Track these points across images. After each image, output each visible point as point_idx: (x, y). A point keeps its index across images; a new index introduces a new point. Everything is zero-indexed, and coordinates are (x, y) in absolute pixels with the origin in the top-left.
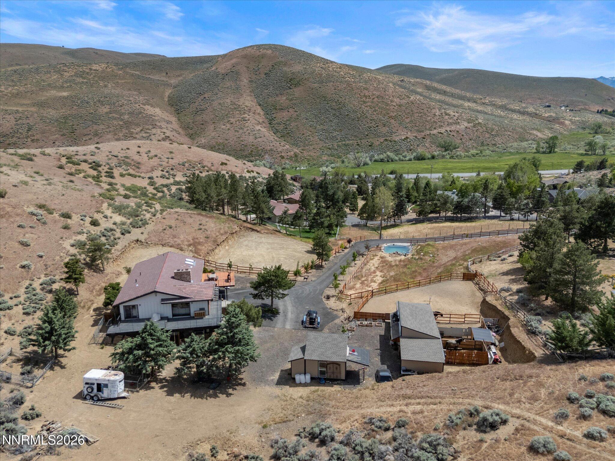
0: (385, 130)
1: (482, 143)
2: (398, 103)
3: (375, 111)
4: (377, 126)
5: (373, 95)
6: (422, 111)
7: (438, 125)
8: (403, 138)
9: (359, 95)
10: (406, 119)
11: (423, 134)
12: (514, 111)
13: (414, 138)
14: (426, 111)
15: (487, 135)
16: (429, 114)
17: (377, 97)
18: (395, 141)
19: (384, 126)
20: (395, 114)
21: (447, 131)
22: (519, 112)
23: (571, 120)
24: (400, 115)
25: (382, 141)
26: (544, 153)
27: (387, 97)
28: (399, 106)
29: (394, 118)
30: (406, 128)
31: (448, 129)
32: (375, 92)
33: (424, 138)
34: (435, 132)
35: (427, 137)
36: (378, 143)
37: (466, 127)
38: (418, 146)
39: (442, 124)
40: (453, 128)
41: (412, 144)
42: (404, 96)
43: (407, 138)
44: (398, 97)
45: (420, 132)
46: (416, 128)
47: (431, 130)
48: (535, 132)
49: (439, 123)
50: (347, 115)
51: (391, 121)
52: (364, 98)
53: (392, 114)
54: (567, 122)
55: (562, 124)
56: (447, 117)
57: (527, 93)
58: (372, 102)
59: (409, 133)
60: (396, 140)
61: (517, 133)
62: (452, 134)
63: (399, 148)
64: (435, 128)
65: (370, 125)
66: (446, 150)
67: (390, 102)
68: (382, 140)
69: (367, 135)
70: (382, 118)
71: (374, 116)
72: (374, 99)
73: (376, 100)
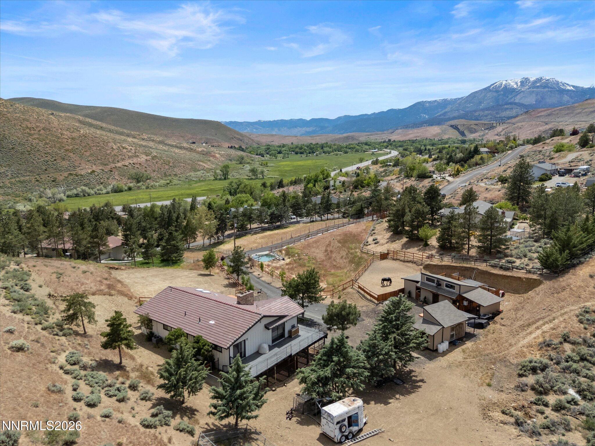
0: (65, 164)
1: (165, 173)
2: (69, 136)
3: (46, 144)
4: (55, 160)
5: (37, 127)
6: (98, 145)
7: (119, 158)
8: (89, 171)
9: (20, 127)
10: (85, 153)
11: (109, 167)
12: (172, 146)
13: (101, 171)
14: (102, 145)
15: (167, 167)
16: (107, 148)
17: (43, 129)
18: (82, 175)
19: (64, 159)
20: (71, 147)
21: (130, 163)
23: (219, 154)
24: (77, 149)
25: (66, 176)
26: (220, 179)
27: (55, 130)
28: (72, 139)
29: (72, 151)
30: (88, 161)
31: (132, 162)
32: (38, 124)
33: (111, 171)
34: (119, 165)
35: (114, 170)
36: (62, 178)
37: (146, 160)
38: (108, 179)
39: (124, 157)
40: (135, 160)
41: (101, 177)
42: (72, 129)
43: (93, 171)
44: (67, 130)
45: (105, 165)
46: (99, 161)
47: (115, 163)
48: (201, 163)
49: (120, 157)
50: (13, 148)
51: (69, 154)
52: (28, 130)
53: (67, 147)
54: (217, 155)
55: (214, 156)
56: (125, 150)
57: (169, 132)
58: (40, 135)
59: (94, 167)
60: (82, 174)
61: (189, 164)
62: (136, 166)
63: (88, 182)
64: (118, 161)
65: (46, 159)
66: (138, 182)
67: (60, 135)
68: (66, 174)
69: (46, 170)
70: (58, 152)
71: (47, 149)
72: (40, 131)
73: (42, 132)
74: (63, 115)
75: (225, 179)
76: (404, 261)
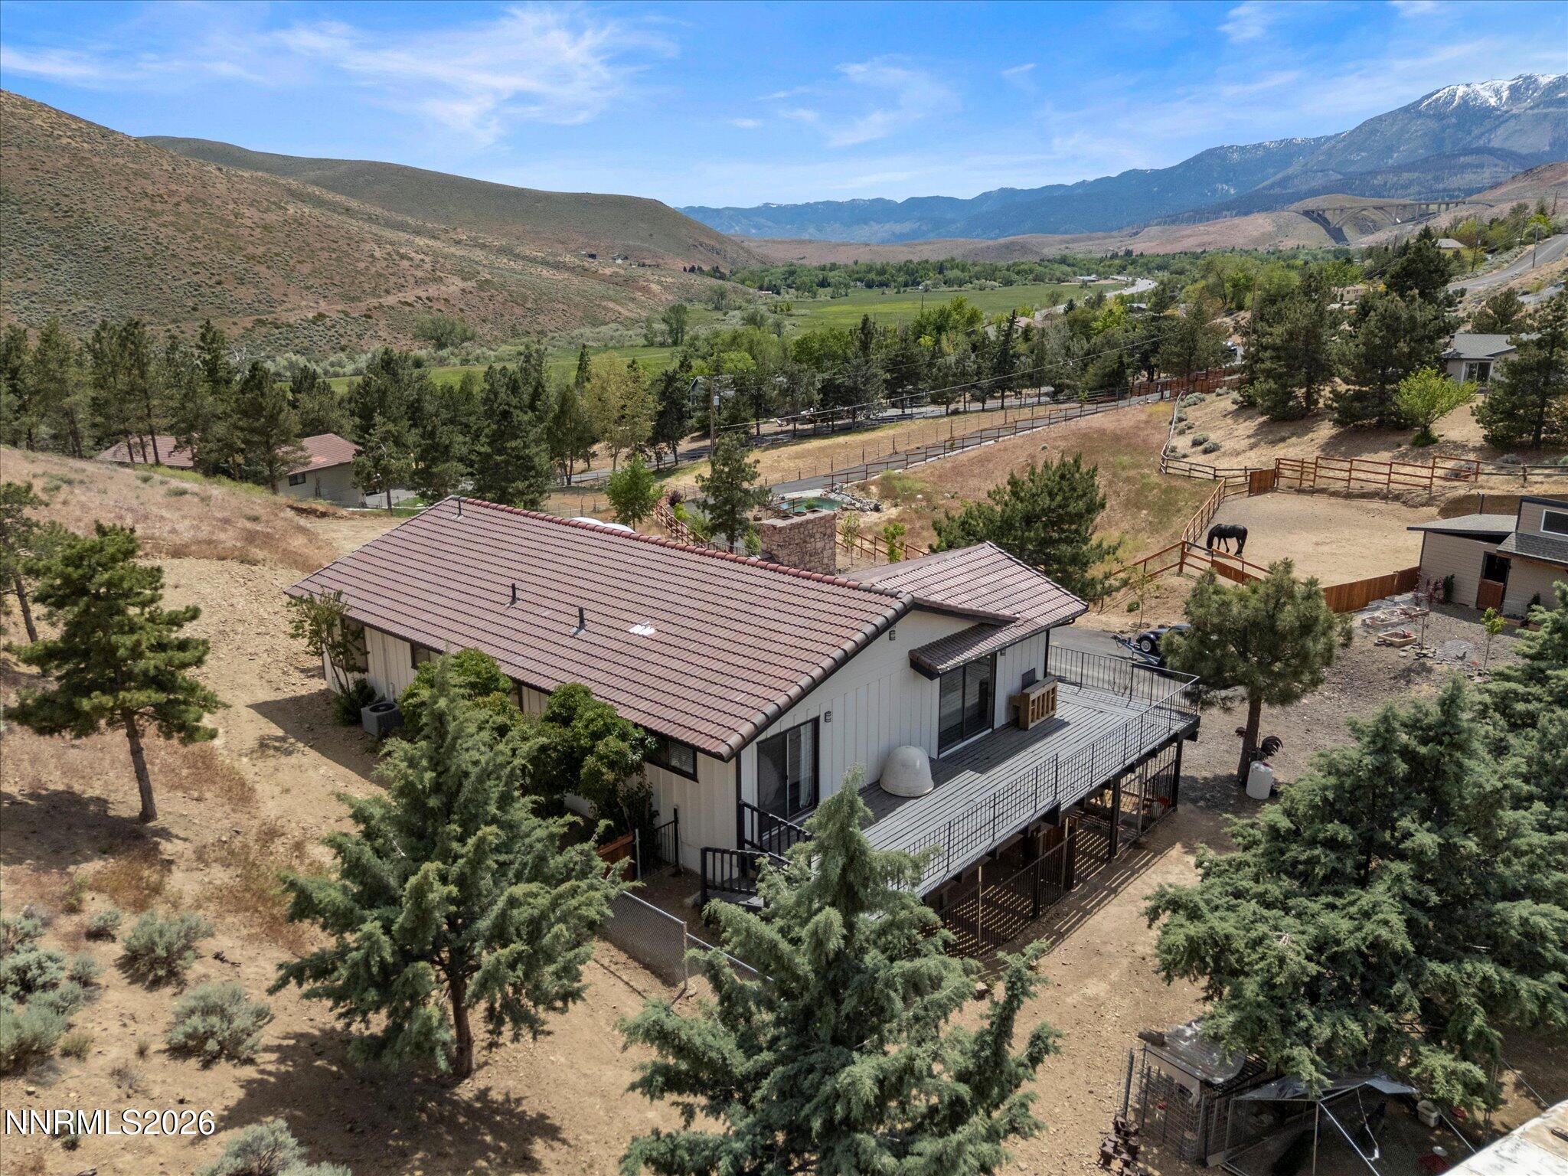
0: (247, 294)
1: (513, 328)
2: (257, 220)
3: (195, 238)
4: (219, 283)
5: (172, 193)
6: (335, 246)
7: (391, 284)
8: (310, 316)
9: (125, 193)
10: (298, 266)
11: (363, 306)
12: (534, 260)
13: (342, 316)
14: (346, 248)
15: (518, 311)
16: (357, 255)
17: (187, 200)
18: (289, 326)
19: (241, 281)
20: (262, 249)
21: (420, 298)
22: (545, 263)
23: (659, 283)
24: (277, 255)
25: (249, 326)
26: (662, 345)
27: (218, 202)
28: (265, 228)
29: (264, 260)
30: (308, 288)
31: (424, 295)
32: (174, 187)
33: (370, 317)
34: (390, 300)
35: (375, 314)
36: (237, 331)
37: (463, 290)
38: (360, 336)
39: (402, 281)
40: (433, 291)
41: (342, 331)
43: (321, 316)
44: (251, 205)
45: (353, 299)
46: (336, 291)
47: (380, 297)
48: (611, 305)
49: (393, 279)
50: (106, 249)
51: (257, 269)
52: (146, 202)
53: (251, 250)
54: (654, 287)
55: (646, 290)
56: (405, 263)
57: (528, 228)
58: (178, 214)
59: (323, 304)
60: (291, 321)
61: (577, 305)
62: (436, 305)
63: (306, 344)
64: (387, 292)
65: (195, 278)
66: (441, 345)
67: (232, 217)
68: (248, 322)
69: (194, 309)
70: (228, 261)
71: (198, 253)
72: (178, 204)
73: (184, 207)
74: (246, 175)
75: (675, 343)
76: (1349, 496)
